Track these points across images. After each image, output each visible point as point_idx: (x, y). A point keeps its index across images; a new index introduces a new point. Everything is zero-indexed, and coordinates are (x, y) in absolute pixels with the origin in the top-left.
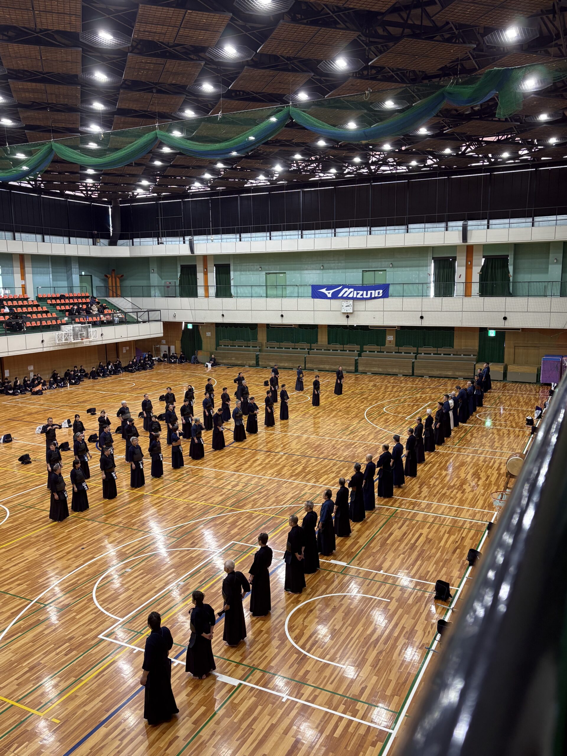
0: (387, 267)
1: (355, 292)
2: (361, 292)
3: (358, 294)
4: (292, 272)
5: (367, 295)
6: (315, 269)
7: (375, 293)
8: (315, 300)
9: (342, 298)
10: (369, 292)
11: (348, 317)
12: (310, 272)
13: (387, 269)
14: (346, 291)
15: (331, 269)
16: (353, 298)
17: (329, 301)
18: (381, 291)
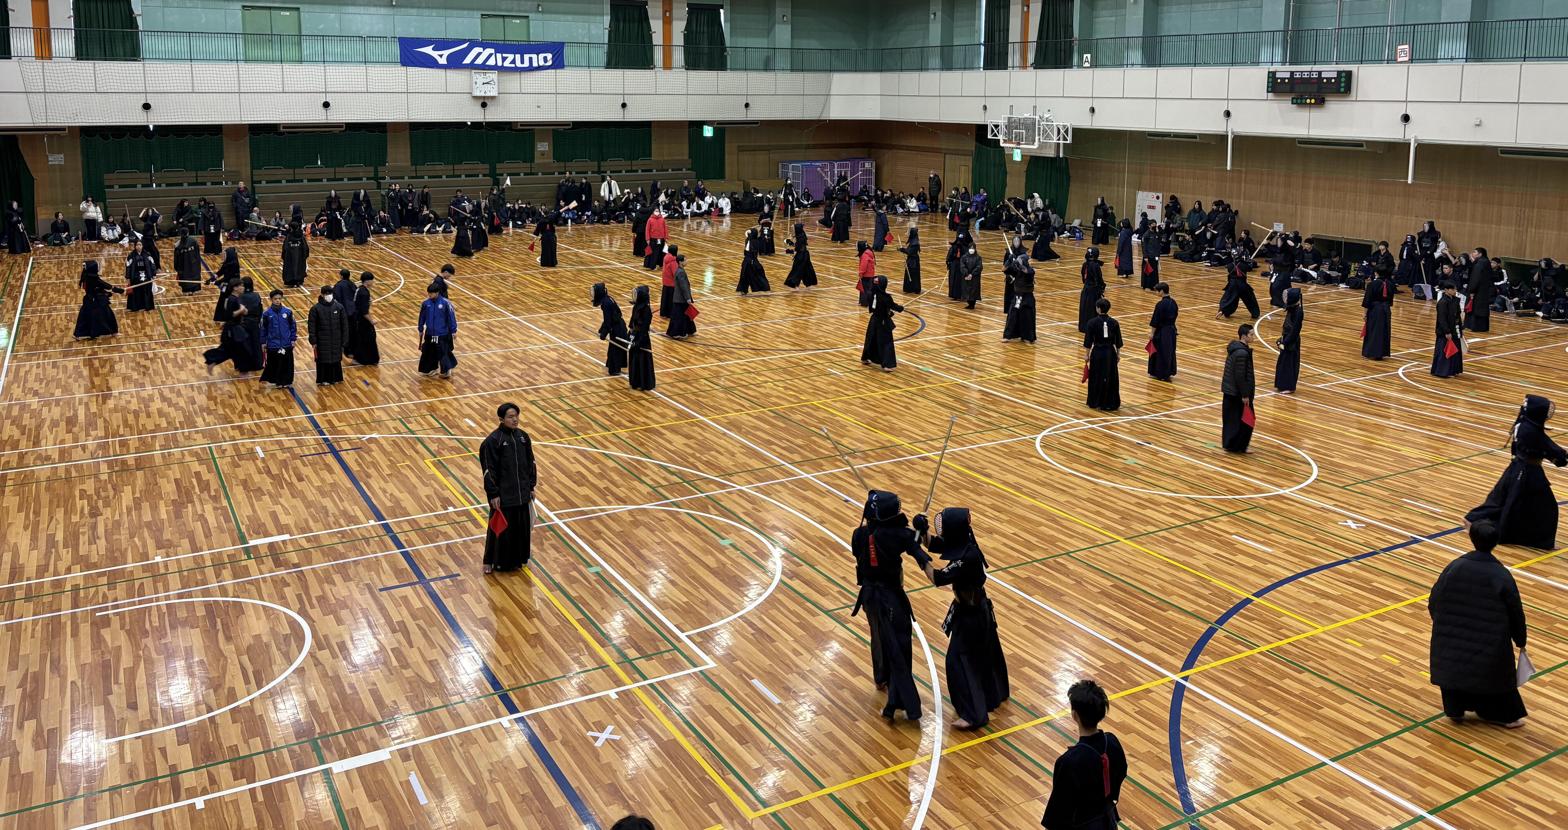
0: (531, 12)
1: (499, 56)
2: (511, 57)
3: (504, 59)
4: (317, 8)
5: (522, 62)
6: (375, 6)
7: (538, 60)
8: (410, 69)
9: (472, 66)
10: (527, 57)
11: (484, 105)
12: (362, 10)
13: (531, 16)
14: (479, 54)
15: (412, 7)
16: (495, 68)
17: (441, 72)
18: (549, 56)
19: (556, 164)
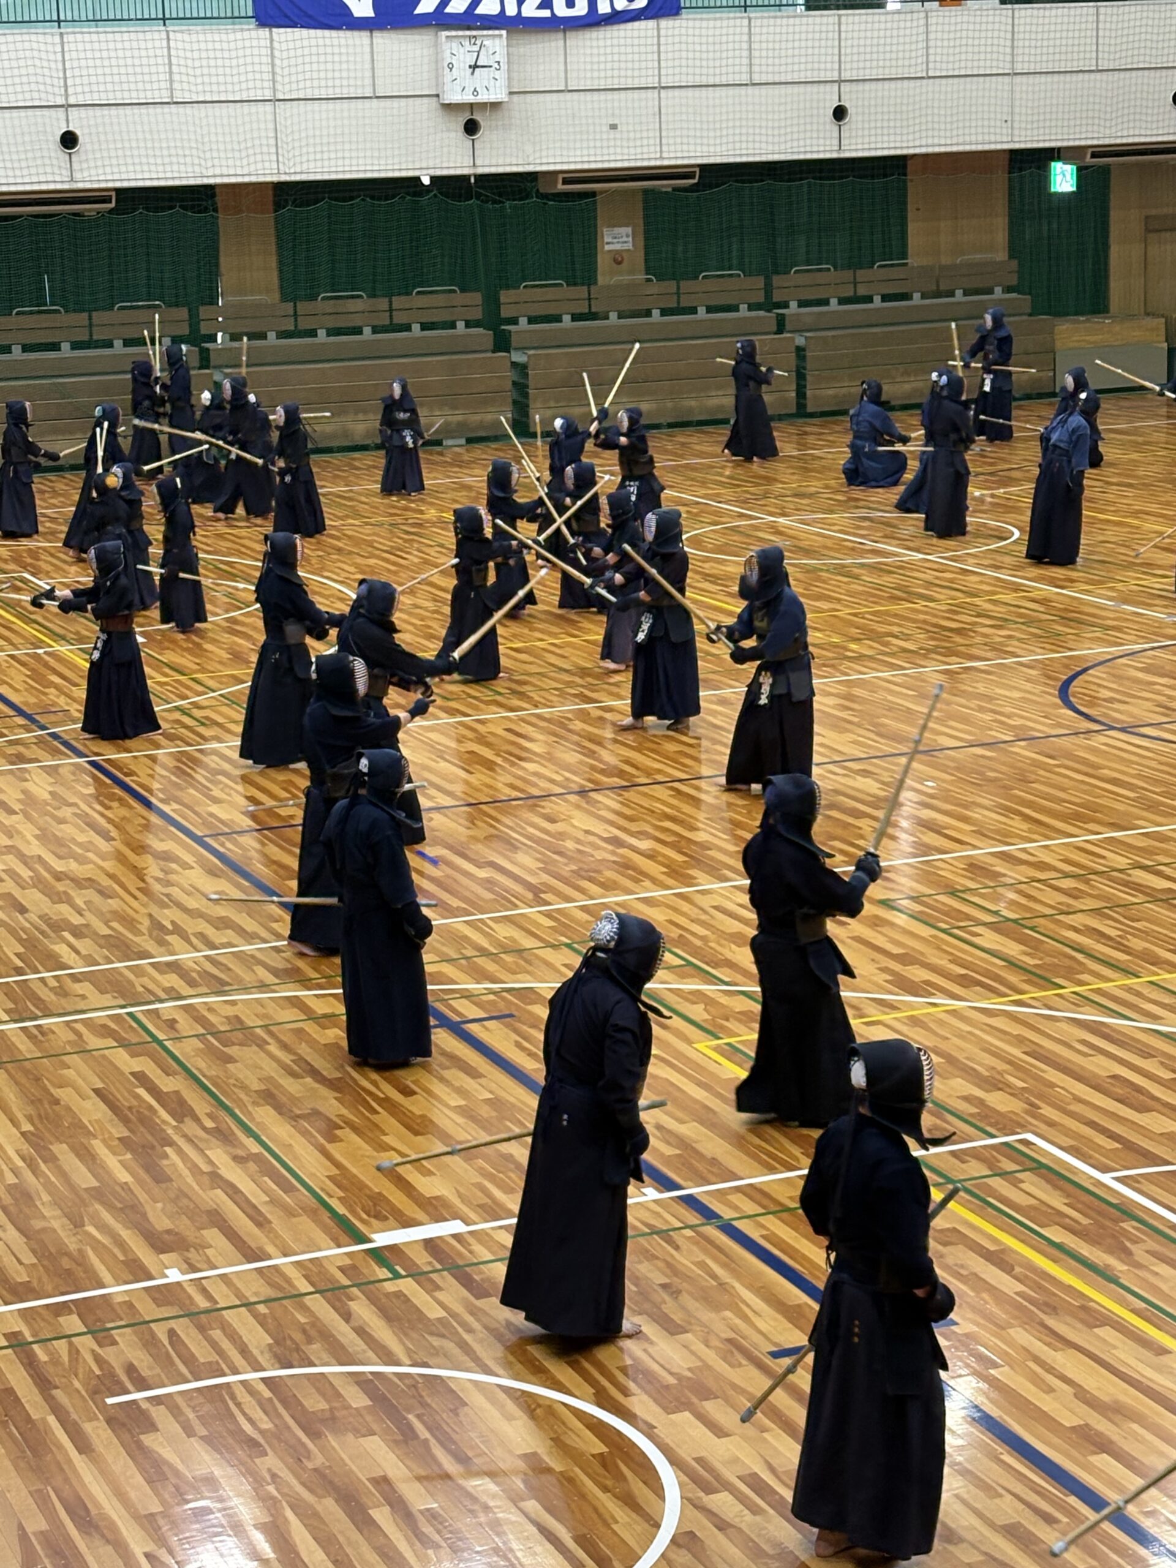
11: (471, 128)
19: (656, 287)
